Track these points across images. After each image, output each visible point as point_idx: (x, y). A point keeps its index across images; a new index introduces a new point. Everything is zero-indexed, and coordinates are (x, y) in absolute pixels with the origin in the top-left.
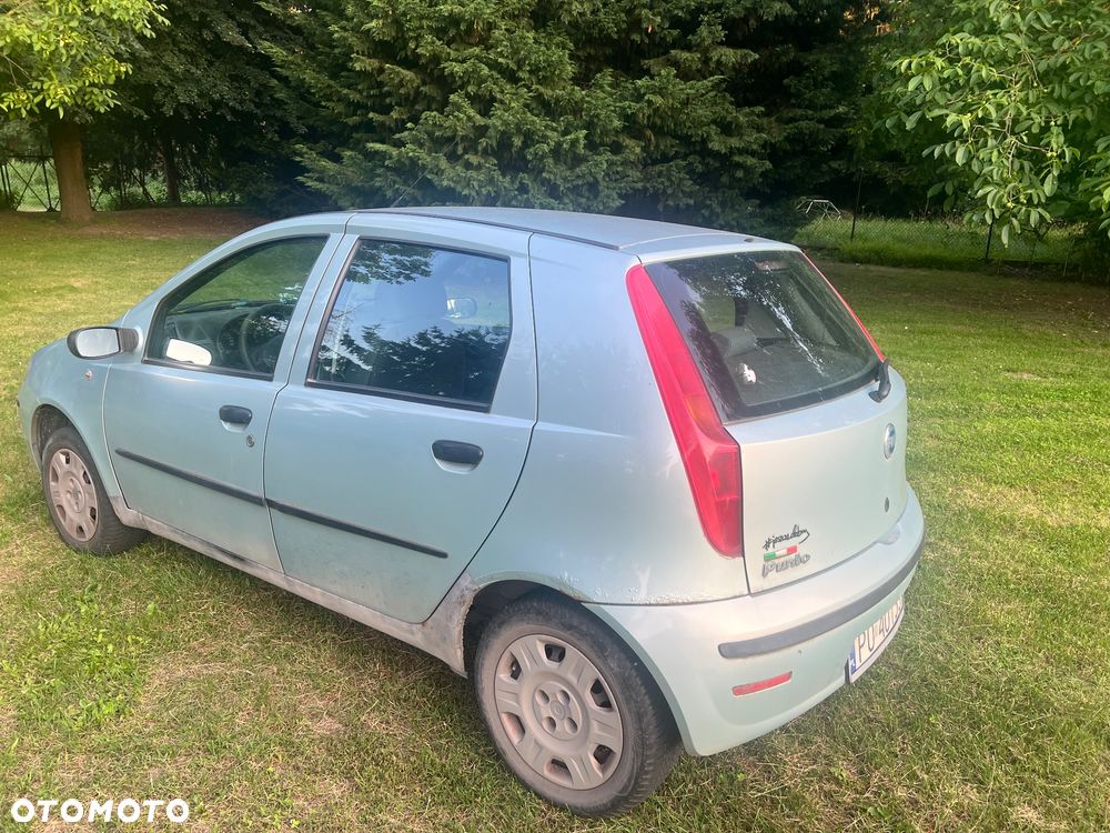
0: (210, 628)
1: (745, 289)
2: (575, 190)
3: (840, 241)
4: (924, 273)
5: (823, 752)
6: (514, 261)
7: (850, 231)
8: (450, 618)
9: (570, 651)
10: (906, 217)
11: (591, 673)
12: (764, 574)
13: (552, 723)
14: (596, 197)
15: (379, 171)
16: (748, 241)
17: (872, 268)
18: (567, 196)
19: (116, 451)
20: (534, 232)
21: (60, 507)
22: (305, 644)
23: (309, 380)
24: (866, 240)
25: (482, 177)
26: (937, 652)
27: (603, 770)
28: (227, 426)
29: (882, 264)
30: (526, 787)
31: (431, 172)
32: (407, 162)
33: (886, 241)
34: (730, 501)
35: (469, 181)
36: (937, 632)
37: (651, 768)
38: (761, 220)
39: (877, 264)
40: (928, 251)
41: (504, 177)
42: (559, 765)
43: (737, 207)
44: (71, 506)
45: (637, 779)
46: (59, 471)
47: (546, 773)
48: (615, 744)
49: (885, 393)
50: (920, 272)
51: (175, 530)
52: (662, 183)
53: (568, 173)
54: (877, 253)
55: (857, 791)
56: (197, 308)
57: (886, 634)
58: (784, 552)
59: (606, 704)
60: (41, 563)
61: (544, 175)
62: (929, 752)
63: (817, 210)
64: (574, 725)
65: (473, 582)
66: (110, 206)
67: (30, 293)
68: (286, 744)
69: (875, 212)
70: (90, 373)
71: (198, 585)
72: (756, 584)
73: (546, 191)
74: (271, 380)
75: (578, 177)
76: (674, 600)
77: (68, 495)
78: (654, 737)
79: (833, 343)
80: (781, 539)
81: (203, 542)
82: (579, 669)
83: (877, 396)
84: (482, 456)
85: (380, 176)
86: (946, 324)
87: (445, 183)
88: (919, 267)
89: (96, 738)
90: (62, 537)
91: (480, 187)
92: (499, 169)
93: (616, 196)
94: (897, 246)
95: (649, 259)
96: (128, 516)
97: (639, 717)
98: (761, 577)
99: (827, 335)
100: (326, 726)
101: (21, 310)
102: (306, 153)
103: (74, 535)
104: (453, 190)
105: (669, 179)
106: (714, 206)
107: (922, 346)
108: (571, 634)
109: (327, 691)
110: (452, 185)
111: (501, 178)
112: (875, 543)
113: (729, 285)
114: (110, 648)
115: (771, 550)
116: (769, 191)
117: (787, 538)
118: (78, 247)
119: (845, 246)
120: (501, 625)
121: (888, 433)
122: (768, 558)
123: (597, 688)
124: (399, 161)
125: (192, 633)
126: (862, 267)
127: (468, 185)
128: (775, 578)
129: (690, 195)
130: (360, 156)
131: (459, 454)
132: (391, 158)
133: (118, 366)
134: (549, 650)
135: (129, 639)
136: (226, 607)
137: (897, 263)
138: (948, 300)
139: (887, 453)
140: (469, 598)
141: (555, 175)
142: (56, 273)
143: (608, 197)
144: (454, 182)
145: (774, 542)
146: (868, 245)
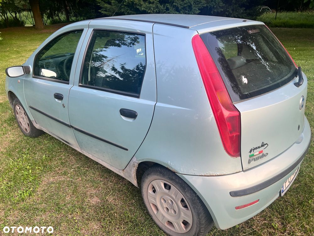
0: (62, 163)
1: (241, 41)
2: (184, 8)
3: (272, 20)
4: (300, 29)
5: (268, 215)
6: (147, 35)
7: (275, 17)
8: (131, 170)
9: (172, 187)
10: (294, 11)
11: (181, 196)
12: (249, 162)
13: (167, 209)
14: (191, 10)
15: (123, 6)
16: (244, 21)
17: (282, 28)
18: (182, 11)
19: (30, 107)
20: (155, 23)
21: (20, 122)
22: (91, 169)
23: (80, 84)
24: (280, 19)
25: (154, 6)
26: (310, 173)
27: (186, 228)
28: (57, 100)
29: (285, 27)
30: (160, 229)
31: (138, 6)
32: (131, 3)
33: (287, 19)
34: (236, 135)
35: (150, 8)
36: (310, 165)
37: (203, 231)
38: (246, 15)
39: (283, 27)
40: (302, 22)
41: (161, 5)
42: (170, 223)
43: (238, 11)
44: (23, 122)
45: (198, 234)
46: (18, 111)
47: (166, 225)
48: (190, 221)
49: (301, 83)
50: (298, 29)
51: (49, 132)
52: (213, 4)
53: (182, 3)
54: (284, 23)
55: (281, 232)
56: (53, 57)
57: (295, 174)
58: (258, 153)
59: (186, 206)
60: (15, 140)
61: (174, 4)
62: (309, 216)
63: (264, 11)
64: (175, 212)
65: (137, 160)
66: (50, 23)
67: (26, 51)
68: (81, 208)
69: (283, 10)
70: (19, 81)
71: (61, 148)
72: (246, 166)
73: (175, 9)
74: (68, 84)
75: (185, 4)
76: (212, 174)
77: (22, 119)
78: (204, 221)
79: (276, 60)
80: (256, 148)
81: (57, 136)
82: (176, 193)
83: (298, 85)
84: (137, 115)
85: (123, 8)
86: (308, 46)
87: (143, 9)
88: (298, 27)
89: (22, 205)
90: (22, 131)
91: (154, 9)
92: (160, 3)
93: (198, 9)
94: (291, 21)
95: (202, 31)
96: (37, 126)
97: (198, 214)
98: (248, 164)
99: (274, 58)
100: (95, 201)
101: (23, 56)
102: (101, 2)
103: (25, 131)
104: (145, 11)
105: (215, 3)
106: (230, 11)
107: (300, 55)
108: (173, 182)
109: (96, 187)
110: (145, 10)
111: (160, 6)
112: (294, 143)
113: (235, 40)
114: (30, 171)
115: (252, 153)
116: (248, 4)
117: (259, 147)
118: (40, 36)
119: (273, 22)
120: (148, 175)
121: (301, 100)
122: (250, 157)
123: (182, 201)
124: (128, 2)
125: (57, 165)
126: (279, 29)
127: (150, 9)
128: (253, 163)
129: (222, 8)
130: (117, 2)
131: (129, 114)
132: (126, 2)
133: (26, 79)
134: (165, 185)
135: (37, 168)
136: (68, 156)
137: (290, 26)
138: (308, 38)
139: (301, 107)
140: (137, 165)
141: (178, 3)
142: (33, 45)
143: (195, 10)
144: (145, 8)
145: (254, 150)
146: (281, 21)
